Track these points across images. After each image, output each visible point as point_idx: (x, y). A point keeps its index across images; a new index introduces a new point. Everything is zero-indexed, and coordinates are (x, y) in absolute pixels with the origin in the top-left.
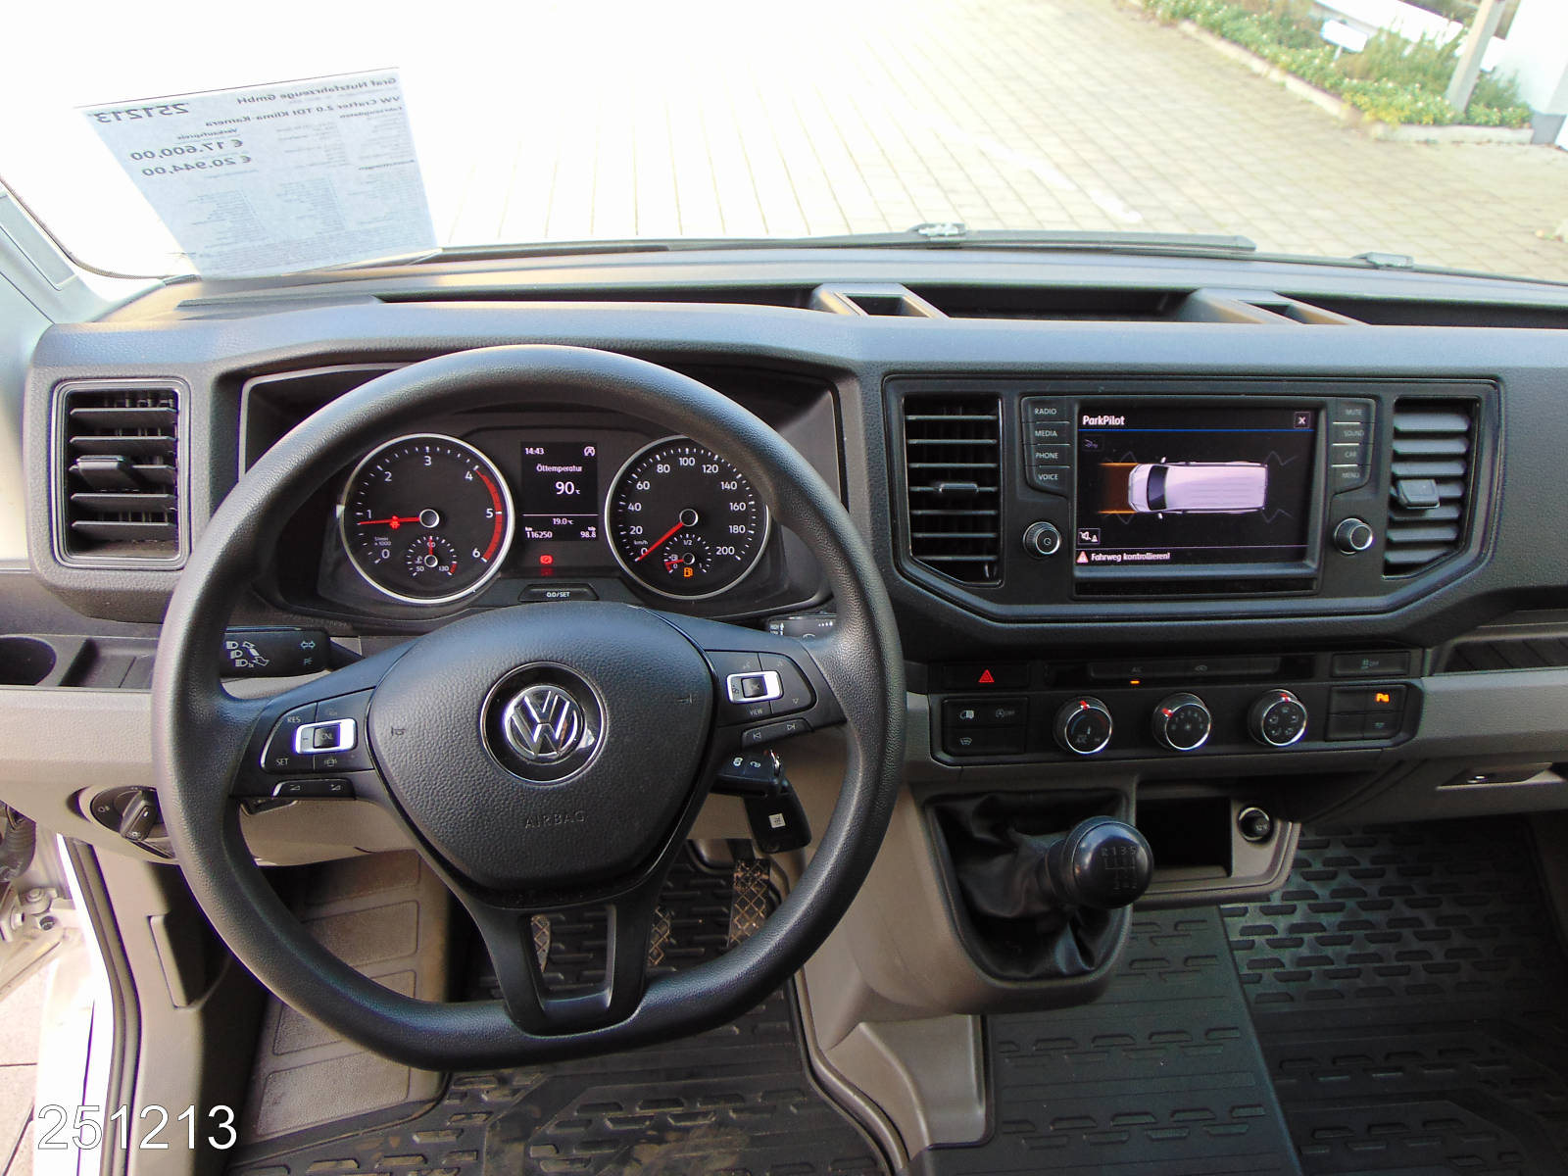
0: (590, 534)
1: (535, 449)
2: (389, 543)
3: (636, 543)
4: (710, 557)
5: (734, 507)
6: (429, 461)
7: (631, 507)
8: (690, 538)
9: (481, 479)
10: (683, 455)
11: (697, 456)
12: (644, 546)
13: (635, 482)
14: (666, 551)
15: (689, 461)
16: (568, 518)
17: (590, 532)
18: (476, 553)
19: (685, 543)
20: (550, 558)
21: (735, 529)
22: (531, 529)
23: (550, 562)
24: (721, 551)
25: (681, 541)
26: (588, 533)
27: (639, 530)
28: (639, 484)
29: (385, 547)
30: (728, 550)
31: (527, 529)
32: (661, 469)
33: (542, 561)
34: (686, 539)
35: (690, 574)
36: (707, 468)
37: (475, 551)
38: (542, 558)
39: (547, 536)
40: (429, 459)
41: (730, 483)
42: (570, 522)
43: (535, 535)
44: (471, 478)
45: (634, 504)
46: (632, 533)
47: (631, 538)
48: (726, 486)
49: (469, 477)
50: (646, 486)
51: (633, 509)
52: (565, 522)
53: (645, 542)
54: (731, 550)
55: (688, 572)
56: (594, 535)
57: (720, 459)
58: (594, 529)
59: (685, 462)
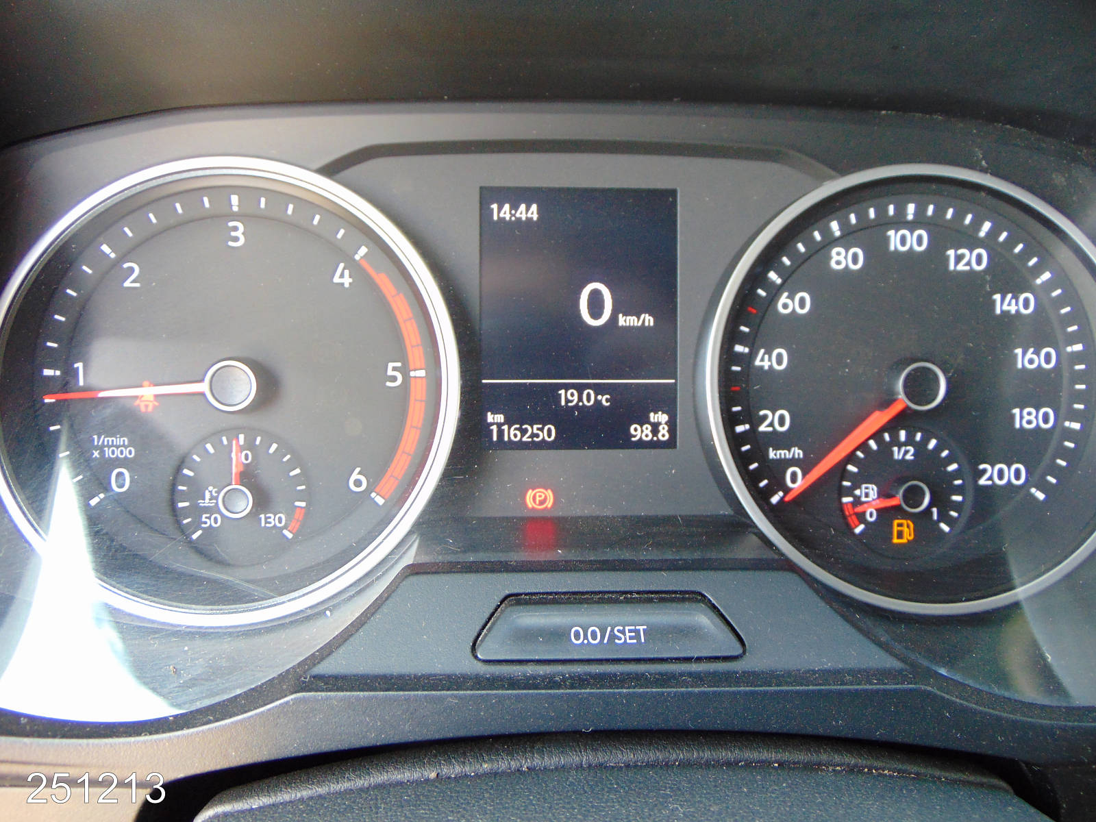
0: (655, 430)
1: (515, 207)
2: (130, 453)
3: (772, 454)
4: (959, 490)
5: (1026, 359)
6: (239, 234)
7: (763, 361)
8: (910, 441)
9: (374, 287)
10: (899, 222)
11: (933, 226)
12: (793, 462)
13: (775, 292)
14: (850, 477)
15: (911, 240)
16: (599, 389)
17: (655, 428)
18: (357, 480)
19: (897, 454)
20: (550, 494)
21: (1027, 418)
22: (500, 418)
23: (549, 504)
24: (993, 474)
25: (885, 449)
26: (647, 429)
27: (782, 421)
28: (783, 298)
29: (123, 463)
30: (1009, 474)
31: (490, 418)
32: (842, 259)
33: (530, 503)
34: (900, 445)
35: (908, 534)
36: (959, 259)
37: (355, 476)
38: (530, 494)
39: (543, 435)
40: (239, 230)
41: (1016, 298)
42: (604, 400)
43: (512, 433)
44: (347, 281)
45: (769, 352)
46: (762, 428)
47: (762, 444)
48: (1005, 304)
49: (343, 278)
50: (802, 303)
51: (766, 365)
52: (589, 399)
53: (797, 452)
54: (1018, 474)
55: (903, 532)
56: (664, 434)
57: (993, 234)
58: (663, 418)
59: (903, 240)
